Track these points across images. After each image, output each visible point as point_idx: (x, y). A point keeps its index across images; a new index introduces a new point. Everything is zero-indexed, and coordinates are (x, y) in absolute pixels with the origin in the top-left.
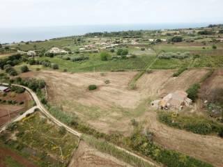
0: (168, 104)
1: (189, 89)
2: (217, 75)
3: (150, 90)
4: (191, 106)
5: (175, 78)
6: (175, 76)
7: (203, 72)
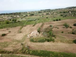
0: (32, 35)
1: (38, 30)
2: (44, 24)
3: (26, 32)
4: (39, 35)
6: (33, 26)
7: (41, 24)
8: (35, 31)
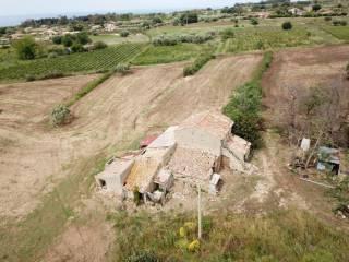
3: (113, 122)
5: (188, 78)
8: (195, 117)
